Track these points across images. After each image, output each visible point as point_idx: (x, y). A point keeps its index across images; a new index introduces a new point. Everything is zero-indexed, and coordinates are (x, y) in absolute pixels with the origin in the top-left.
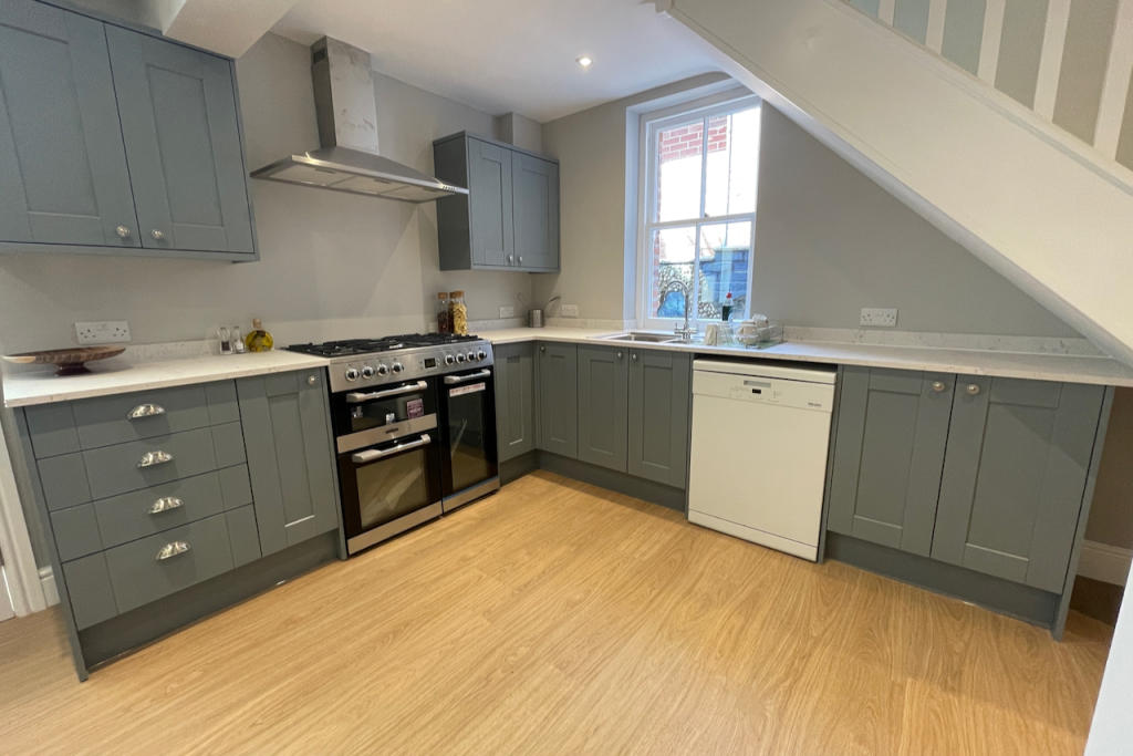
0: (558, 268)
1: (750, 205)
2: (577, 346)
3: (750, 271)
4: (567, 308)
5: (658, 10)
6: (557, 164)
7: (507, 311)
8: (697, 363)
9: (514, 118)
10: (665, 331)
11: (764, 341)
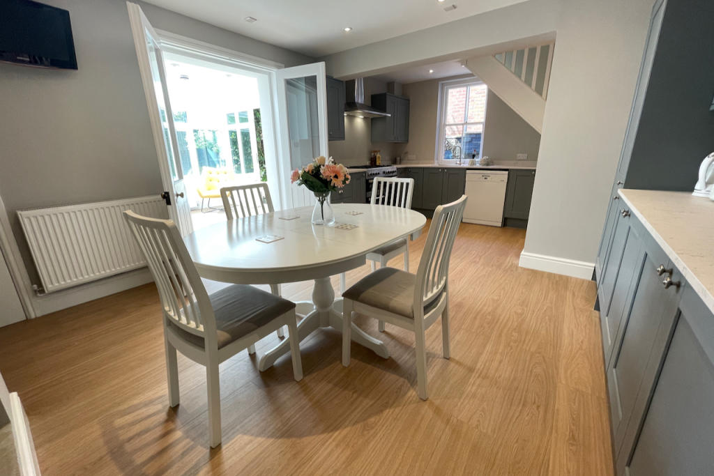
0: (407, 141)
1: (483, 120)
2: (424, 168)
3: (482, 143)
4: (410, 156)
5: (462, 65)
6: (409, 100)
7: (387, 158)
8: (468, 171)
9: (395, 85)
10: (452, 163)
11: (488, 165)
